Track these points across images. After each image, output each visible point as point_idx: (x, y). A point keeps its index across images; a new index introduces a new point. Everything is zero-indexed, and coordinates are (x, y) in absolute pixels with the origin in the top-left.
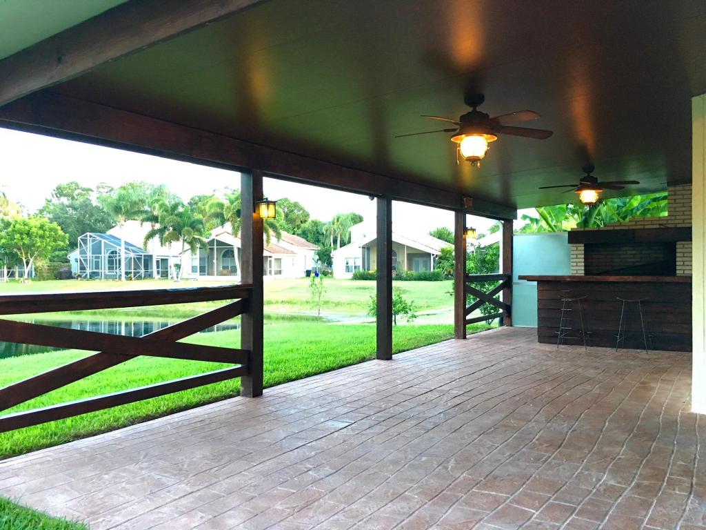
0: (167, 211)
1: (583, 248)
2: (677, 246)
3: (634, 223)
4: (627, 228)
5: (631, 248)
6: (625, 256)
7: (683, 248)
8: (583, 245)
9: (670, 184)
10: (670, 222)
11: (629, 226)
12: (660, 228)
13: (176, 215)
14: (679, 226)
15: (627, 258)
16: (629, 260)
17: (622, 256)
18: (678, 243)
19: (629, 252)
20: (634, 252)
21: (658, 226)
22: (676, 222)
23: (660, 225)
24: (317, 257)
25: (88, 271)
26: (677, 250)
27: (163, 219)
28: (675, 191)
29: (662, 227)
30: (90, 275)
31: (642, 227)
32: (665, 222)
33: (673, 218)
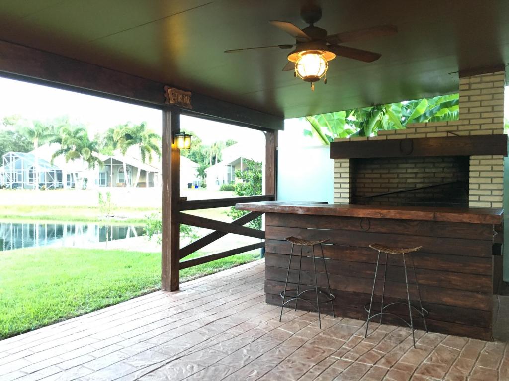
0: (69, 135)
1: (348, 165)
2: (471, 162)
3: (413, 131)
4: (403, 137)
5: (413, 165)
6: (404, 176)
7: (479, 164)
8: (348, 160)
9: (463, 73)
10: (461, 128)
11: (406, 134)
12: (448, 137)
13: (77, 138)
14: (473, 133)
15: (406, 178)
16: (409, 180)
17: (401, 176)
18: (472, 157)
19: (409, 170)
20: (415, 170)
21: (445, 135)
22: (470, 128)
23: (448, 132)
24: (198, 173)
25: (11, 183)
26: (471, 168)
27: (66, 141)
28: (470, 84)
29: (450, 135)
30: (13, 186)
31: (423, 136)
32: (455, 128)
33: (467, 122)
